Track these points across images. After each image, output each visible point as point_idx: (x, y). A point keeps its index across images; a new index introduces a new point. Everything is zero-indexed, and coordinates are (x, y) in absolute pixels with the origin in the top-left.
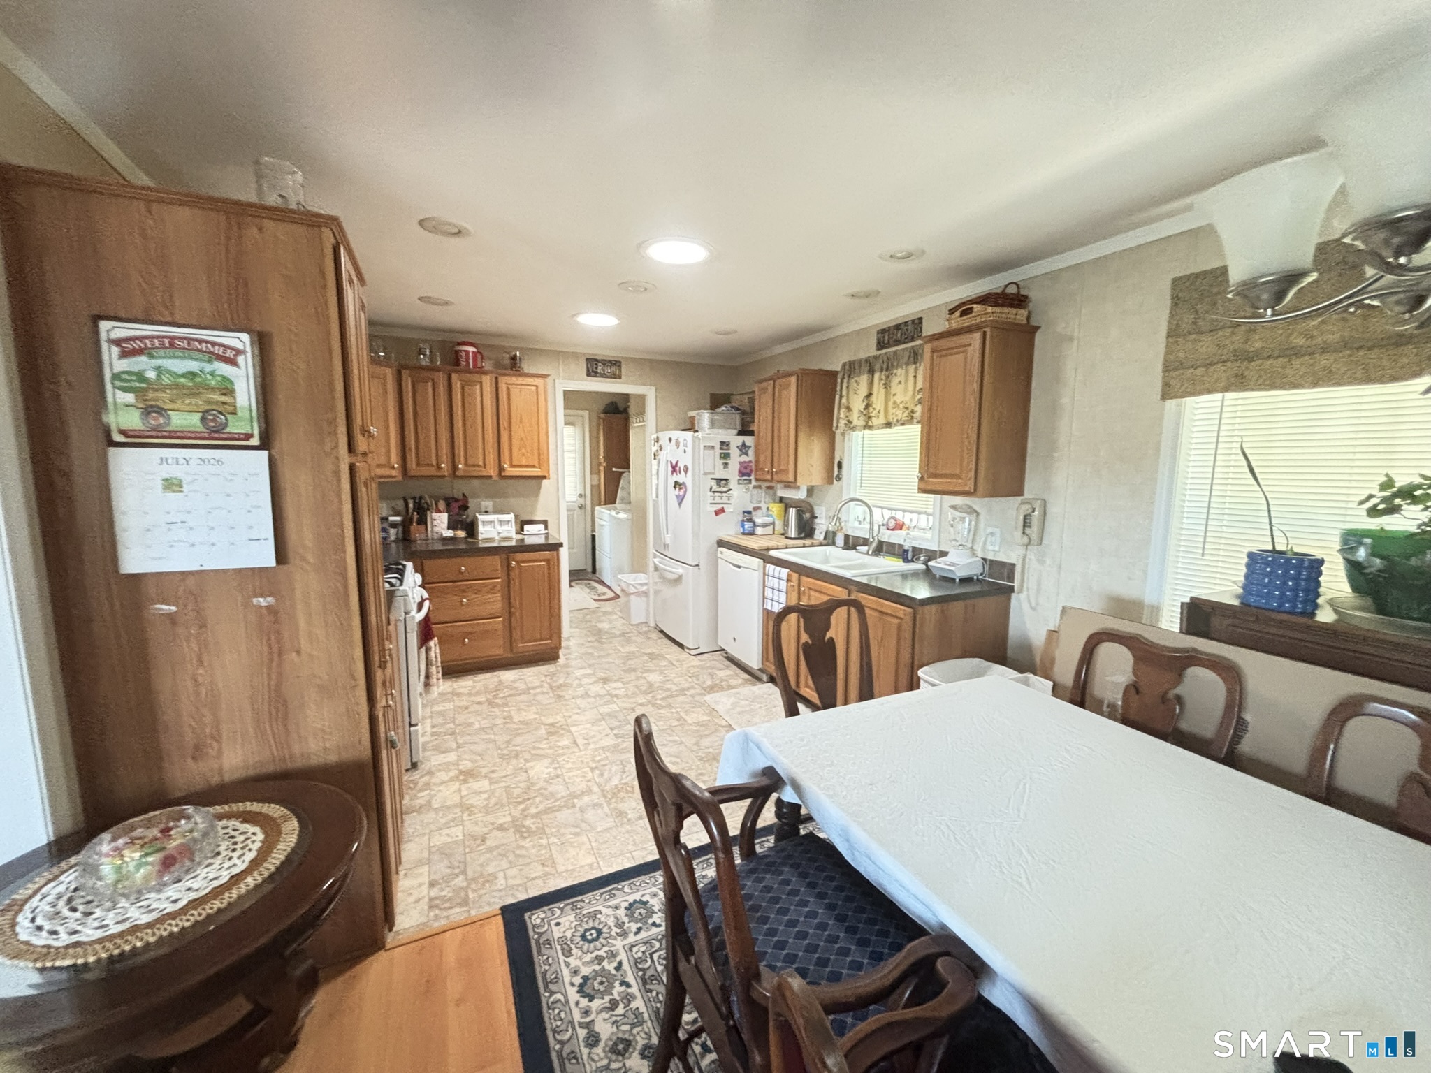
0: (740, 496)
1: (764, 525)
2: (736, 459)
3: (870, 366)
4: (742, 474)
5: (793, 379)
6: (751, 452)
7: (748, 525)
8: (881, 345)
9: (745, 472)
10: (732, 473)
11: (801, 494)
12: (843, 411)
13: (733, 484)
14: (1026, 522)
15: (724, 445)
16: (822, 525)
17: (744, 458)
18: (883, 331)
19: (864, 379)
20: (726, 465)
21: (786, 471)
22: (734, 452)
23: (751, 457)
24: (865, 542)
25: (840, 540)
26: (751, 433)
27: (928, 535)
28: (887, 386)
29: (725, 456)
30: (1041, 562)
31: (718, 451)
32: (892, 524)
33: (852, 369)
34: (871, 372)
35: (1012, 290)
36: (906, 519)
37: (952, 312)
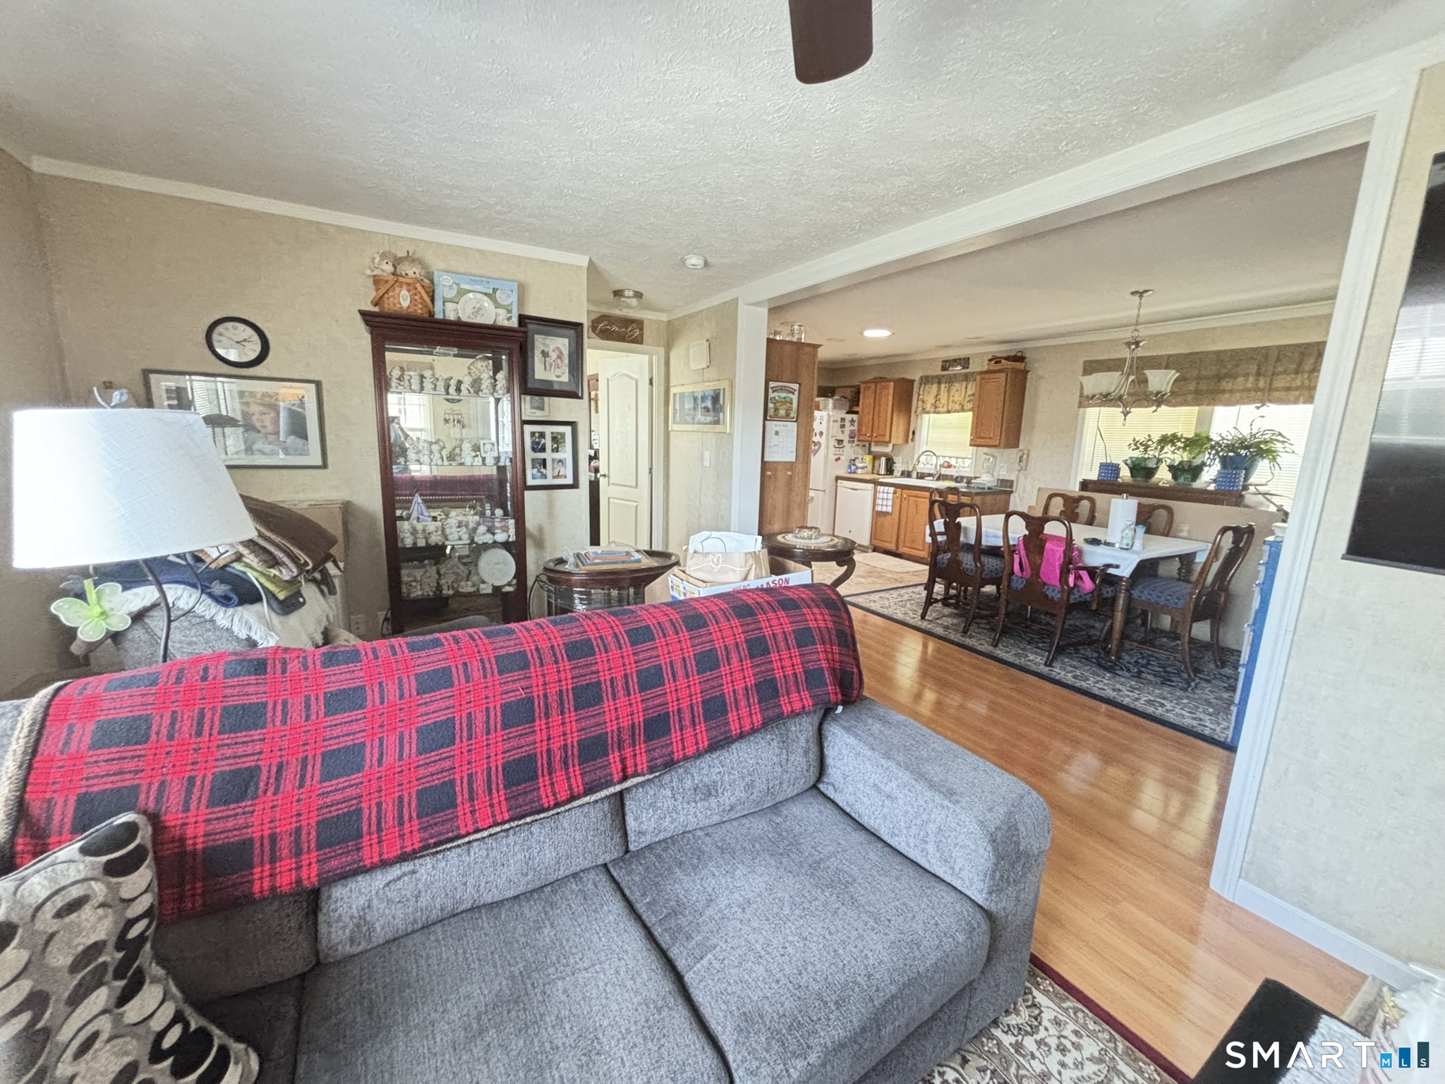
0: (849, 451)
1: (862, 468)
2: (848, 428)
3: (939, 380)
4: (851, 437)
5: (892, 384)
6: (856, 424)
7: (853, 467)
8: (944, 368)
9: (852, 436)
10: (845, 438)
11: (888, 449)
12: (920, 403)
13: (845, 443)
14: (1021, 460)
15: (843, 420)
16: (899, 467)
17: (852, 428)
18: (946, 361)
19: (935, 386)
20: (843, 432)
21: (884, 436)
22: (847, 424)
23: (855, 428)
24: (930, 475)
25: (914, 475)
26: (857, 413)
27: (968, 470)
28: (949, 391)
29: (843, 426)
30: (1026, 478)
31: (839, 423)
32: (946, 464)
33: (926, 380)
34: (939, 383)
35: (1019, 354)
36: (953, 462)
37: (990, 360)
